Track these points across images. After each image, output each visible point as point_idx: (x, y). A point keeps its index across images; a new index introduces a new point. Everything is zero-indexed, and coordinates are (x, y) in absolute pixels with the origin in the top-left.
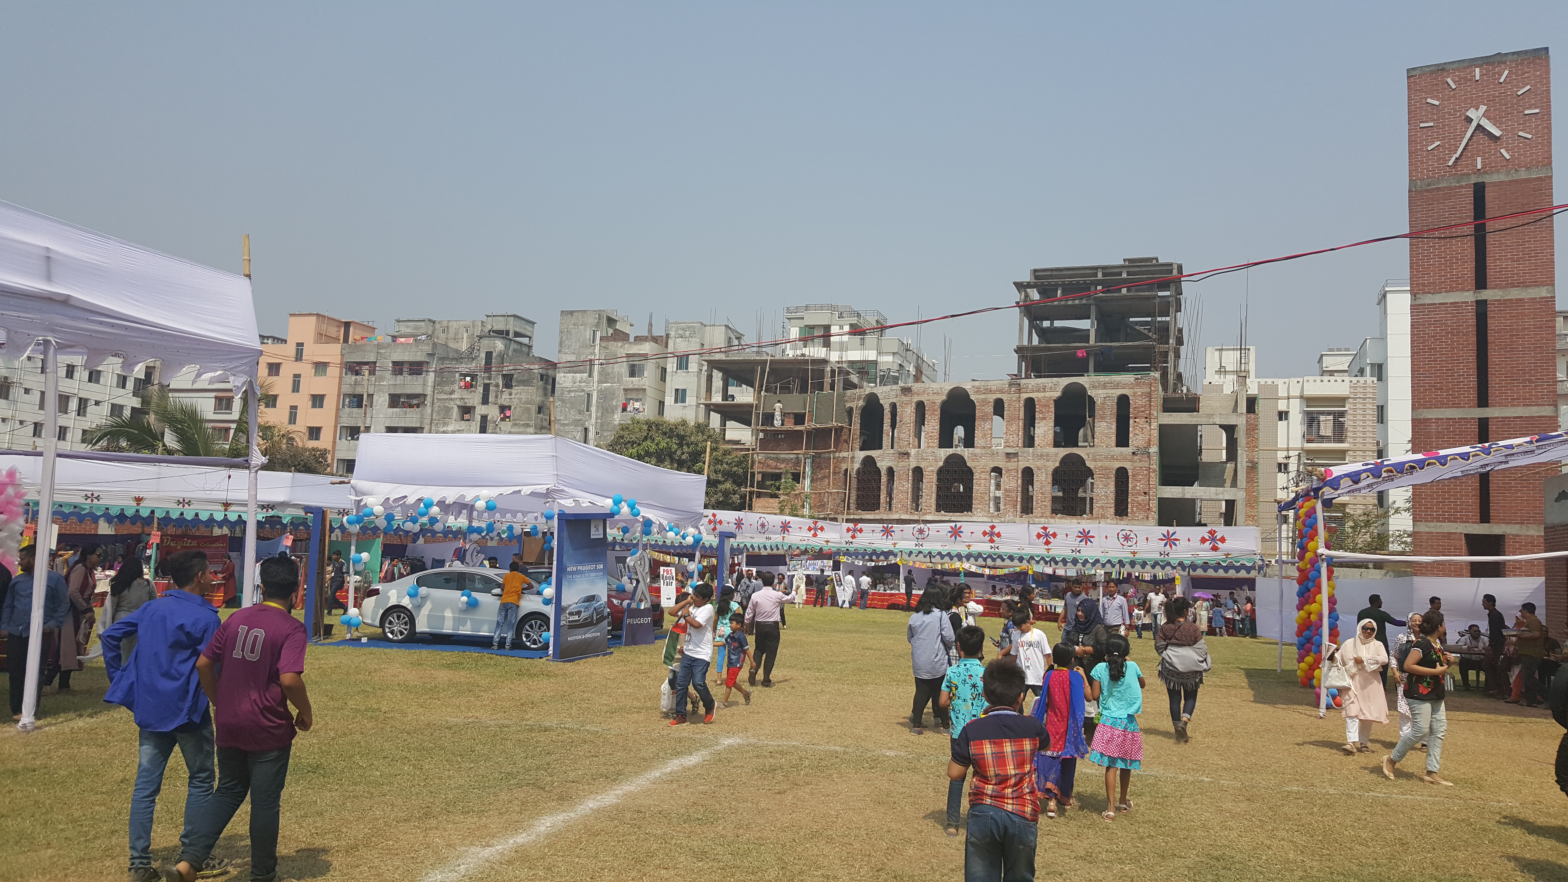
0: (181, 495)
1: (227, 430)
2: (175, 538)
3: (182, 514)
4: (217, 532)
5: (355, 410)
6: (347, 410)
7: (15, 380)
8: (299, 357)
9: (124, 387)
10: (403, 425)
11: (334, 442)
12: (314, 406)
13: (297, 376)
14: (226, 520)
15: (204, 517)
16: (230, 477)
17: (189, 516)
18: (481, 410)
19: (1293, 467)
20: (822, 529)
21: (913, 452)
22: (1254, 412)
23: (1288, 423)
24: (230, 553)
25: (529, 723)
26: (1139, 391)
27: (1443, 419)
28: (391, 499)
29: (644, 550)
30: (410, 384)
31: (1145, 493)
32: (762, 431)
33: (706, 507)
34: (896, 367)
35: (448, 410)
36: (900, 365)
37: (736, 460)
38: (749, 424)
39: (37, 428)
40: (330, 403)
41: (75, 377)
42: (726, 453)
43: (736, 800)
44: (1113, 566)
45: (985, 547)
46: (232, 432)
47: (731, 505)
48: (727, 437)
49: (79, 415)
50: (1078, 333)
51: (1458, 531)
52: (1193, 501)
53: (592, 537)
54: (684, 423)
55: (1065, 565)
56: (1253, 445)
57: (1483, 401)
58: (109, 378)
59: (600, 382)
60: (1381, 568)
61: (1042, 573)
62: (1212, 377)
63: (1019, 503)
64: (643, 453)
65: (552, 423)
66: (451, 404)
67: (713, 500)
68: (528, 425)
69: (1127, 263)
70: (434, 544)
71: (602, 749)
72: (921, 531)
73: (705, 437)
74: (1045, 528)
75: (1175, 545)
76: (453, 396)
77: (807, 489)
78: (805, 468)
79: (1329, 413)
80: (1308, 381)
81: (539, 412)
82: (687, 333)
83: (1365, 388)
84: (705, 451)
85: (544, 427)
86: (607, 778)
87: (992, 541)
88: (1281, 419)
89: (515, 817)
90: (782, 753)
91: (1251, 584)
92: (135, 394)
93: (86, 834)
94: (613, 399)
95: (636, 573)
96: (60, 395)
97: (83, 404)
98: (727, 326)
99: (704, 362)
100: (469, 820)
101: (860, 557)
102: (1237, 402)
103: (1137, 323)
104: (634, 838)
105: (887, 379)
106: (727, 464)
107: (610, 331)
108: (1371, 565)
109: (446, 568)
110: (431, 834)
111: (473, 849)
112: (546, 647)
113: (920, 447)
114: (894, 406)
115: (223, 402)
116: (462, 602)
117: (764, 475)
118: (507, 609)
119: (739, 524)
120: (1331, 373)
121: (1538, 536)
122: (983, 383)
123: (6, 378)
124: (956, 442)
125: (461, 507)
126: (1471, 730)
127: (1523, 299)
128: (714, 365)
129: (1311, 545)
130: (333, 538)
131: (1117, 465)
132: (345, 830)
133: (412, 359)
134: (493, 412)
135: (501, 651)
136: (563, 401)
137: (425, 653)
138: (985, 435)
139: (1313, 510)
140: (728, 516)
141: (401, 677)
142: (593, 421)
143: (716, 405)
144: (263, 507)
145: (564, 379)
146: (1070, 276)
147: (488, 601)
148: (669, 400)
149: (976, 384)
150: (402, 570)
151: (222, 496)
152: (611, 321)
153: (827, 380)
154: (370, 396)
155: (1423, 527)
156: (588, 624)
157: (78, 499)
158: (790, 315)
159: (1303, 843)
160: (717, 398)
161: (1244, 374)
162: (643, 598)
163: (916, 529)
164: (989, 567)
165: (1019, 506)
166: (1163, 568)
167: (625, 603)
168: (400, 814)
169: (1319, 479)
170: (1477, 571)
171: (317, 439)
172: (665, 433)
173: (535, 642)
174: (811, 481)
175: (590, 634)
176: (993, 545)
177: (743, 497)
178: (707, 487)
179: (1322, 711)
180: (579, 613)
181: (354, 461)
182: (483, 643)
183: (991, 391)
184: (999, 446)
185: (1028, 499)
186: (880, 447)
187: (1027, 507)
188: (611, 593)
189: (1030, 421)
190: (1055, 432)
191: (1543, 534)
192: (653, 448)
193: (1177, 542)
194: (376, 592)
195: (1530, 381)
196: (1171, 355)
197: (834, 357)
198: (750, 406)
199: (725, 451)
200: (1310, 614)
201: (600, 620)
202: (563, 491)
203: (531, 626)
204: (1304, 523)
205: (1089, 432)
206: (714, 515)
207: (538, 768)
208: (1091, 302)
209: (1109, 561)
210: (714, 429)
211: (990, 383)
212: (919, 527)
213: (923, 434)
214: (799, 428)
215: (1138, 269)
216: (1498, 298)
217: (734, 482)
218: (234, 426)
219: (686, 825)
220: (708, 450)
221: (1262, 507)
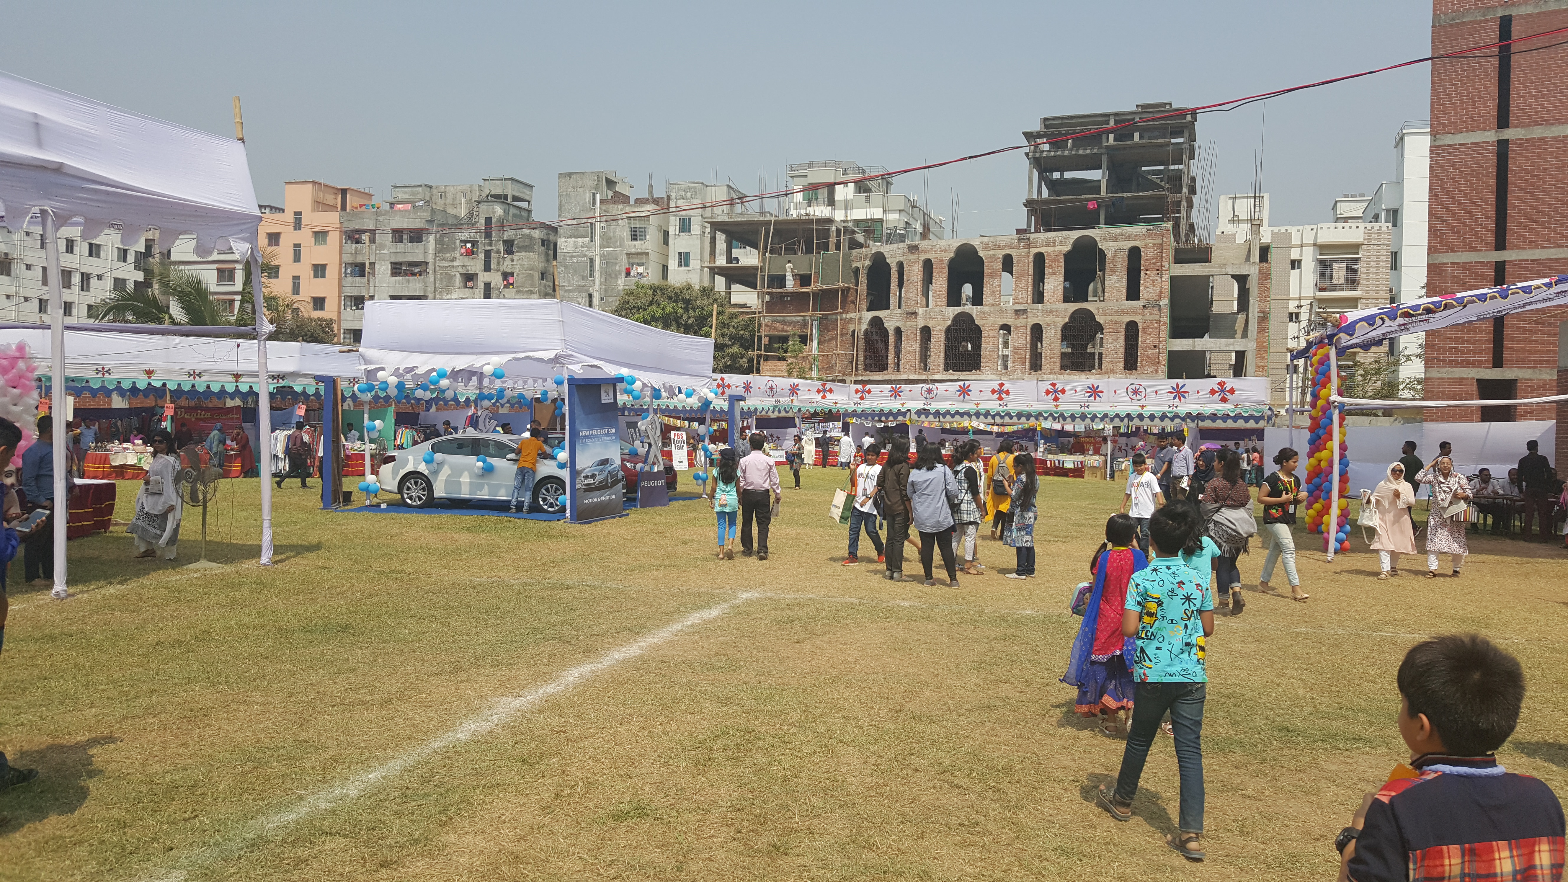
0: (191, 367)
1: (232, 302)
2: (189, 410)
3: (193, 386)
4: (230, 403)
5: (358, 279)
6: (349, 279)
7: (15, 256)
8: (298, 225)
9: (125, 260)
10: (407, 294)
11: (339, 312)
12: (316, 276)
13: (297, 246)
14: (237, 391)
15: (215, 388)
16: (238, 346)
17: (201, 388)
18: (483, 277)
19: (1304, 316)
20: (831, 391)
21: (921, 311)
22: (1267, 261)
23: (1301, 272)
24: (243, 425)
25: (551, 581)
26: (1151, 243)
27: (1459, 263)
28: (402, 368)
29: (656, 414)
30: (411, 252)
31: (1155, 346)
32: (768, 293)
33: (714, 371)
34: (903, 225)
35: (451, 278)
36: (907, 223)
37: (743, 323)
38: (754, 286)
39: (43, 305)
40: (332, 272)
41: (75, 252)
42: (733, 316)
43: (757, 649)
44: (1122, 420)
45: (993, 406)
46: (237, 305)
47: (738, 368)
48: (733, 301)
49: (82, 290)
50: (1089, 184)
51: (1470, 376)
52: (1203, 353)
53: (603, 402)
54: (689, 287)
55: (1073, 420)
56: (1265, 295)
57: (1500, 244)
58: (109, 253)
59: (602, 246)
60: (1390, 415)
61: (1050, 429)
62: (1224, 226)
63: (1028, 361)
64: (649, 318)
65: (557, 288)
66: (454, 272)
67: (721, 364)
68: (532, 292)
69: (1140, 109)
70: (446, 412)
71: (624, 604)
72: (929, 391)
73: (711, 301)
74: (1054, 385)
75: (1184, 397)
76: (455, 264)
77: (815, 352)
78: (812, 330)
79: (1342, 261)
80: (1322, 228)
81: (542, 279)
82: (689, 194)
83: (1379, 234)
84: (712, 315)
85: (550, 292)
86: (631, 631)
87: (1000, 399)
88: (1293, 268)
89: (543, 668)
90: (799, 605)
91: (1260, 434)
92: (136, 268)
93: (127, 694)
94: (616, 264)
95: (648, 437)
96: (62, 270)
97: (85, 278)
98: (729, 186)
99: (706, 224)
100: (499, 673)
101: (870, 418)
102: (1249, 251)
103: (1149, 172)
104: (660, 686)
105: (893, 237)
106: (734, 327)
107: (610, 194)
108: (1380, 414)
109: (460, 435)
110: (462, 686)
111: (504, 699)
112: (563, 510)
113: (927, 306)
114: (901, 265)
115: (226, 275)
116: (478, 468)
117: (772, 338)
118: (523, 473)
119: (747, 387)
120: (1346, 219)
121: (1550, 380)
122: (992, 239)
123: (6, 254)
124: (964, 301)
125: (469, 374)
126: (1478, 571)
127: (1546, 138)
128: (716, 226)
129: (1323, 393)
130: (346, 407)
131: (1127, 319)
132: (378, 685)
133: (411, 226)
134: (495, 279)
135: (519, 515)
136: (566, 267)
137: (444, 517)
138: (994, 292)
139: (1327, 357)
140: (736, 381)
141: (423, 540)
142: (597, 286)
143: (720, 268)
144: (273, 377)
145: (565, 244)
146: (1081, 125)
147: (504, 466)
148: (673, 264)
149: (985, 240)
150: (416, 438)
151: (232, 367)
152: (610, 183)
153: (833, 240)
154: (372, 265)
155: (1435, 374)
156: (603, 487)
157: (89, 374)
158: (793, 173)
159: (1312, 680)
160: (721, 261)
161: (1258, 222)
162: (656, 460)
163: (924, 389)
164: (997, 425)
165: (1027, 363)
166: (1172, 419)
167: (639, 466)
168: (431, 669)
169: (1333, 326)
170: (1488, 415)
171: (322, 309)
172: (670, 298)
173: (551, 506)
174: (819, 344)
175: (606, 497)
176: (1001, 403)
177: (751, 360)
178: (715, 351)
179: (1331, 555)
180: (593, 476)
181: (361, 330)
182: (501, 507)
183: (999, 246)
184: (1009, 303)
185: (1036, 356)
186: (888, 308)
187: (1036, 364)
188: (624, 457)
189: (1039, 276)
190: (1065, 287)
191: (1556, 377)
192: (659, 313)
193: (1186, 395)
194: (392, 459)
195: (1550, 223)
196: (1184, 204)
197: (839, 216)
198: (755, 268)
199: (732, 314)
200: (1320, 461)
201: (615, 482)
202: (571, 356)
203: (547, 490)
204: (1316, 371)
205: (1099, 285)
206: (722, 379)
207: (563, 624)
208: (1103, 151)
209: (1117, 415)
210: (719, 292)
211: (998, 239)
212: (927, 386)
213: (930, 293)
214: (805, 289)
215: (1151, 115)
216: (1521, 137)
217: (741, 346)
218: (239, 297)
219: (710, 673)
220: (715, 313)
221: (1272, 357)
